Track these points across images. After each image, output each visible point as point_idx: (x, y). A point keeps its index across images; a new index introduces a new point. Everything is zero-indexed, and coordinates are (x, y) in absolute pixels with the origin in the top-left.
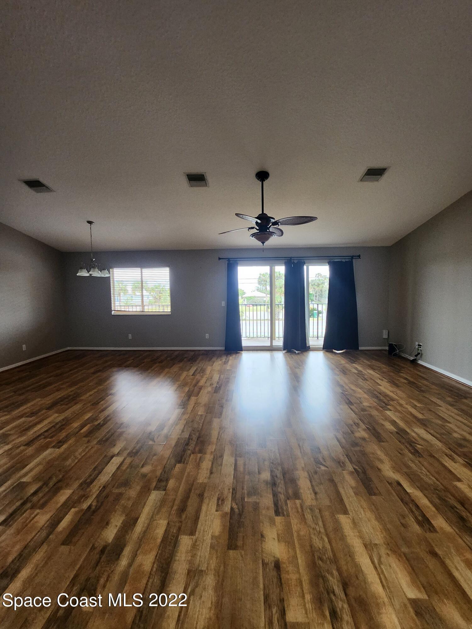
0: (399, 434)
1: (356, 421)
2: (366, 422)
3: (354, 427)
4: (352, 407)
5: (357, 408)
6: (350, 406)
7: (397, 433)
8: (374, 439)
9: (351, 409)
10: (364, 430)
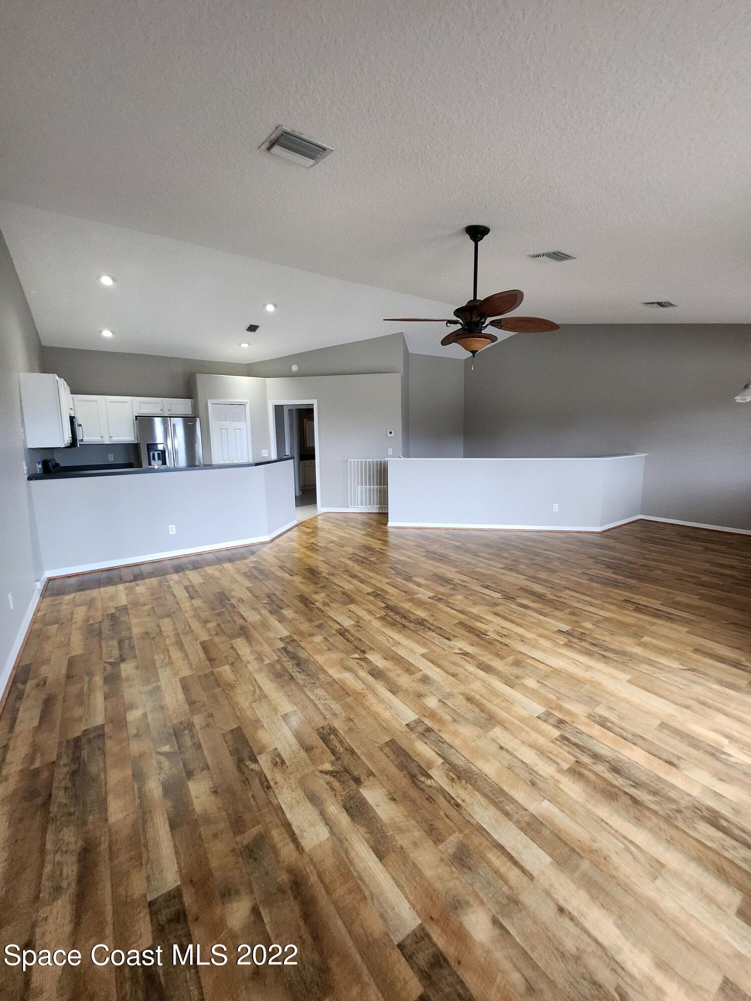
0: (280, 608)
1: (327, 608)
2: (317, 611)
3: (328, 601)
4: (337, 627)
5: (330, 626)
6: (340, 627)
7: (281, 608)
8: (307, 596)
9: (338, 623)
10: (316, 601)
